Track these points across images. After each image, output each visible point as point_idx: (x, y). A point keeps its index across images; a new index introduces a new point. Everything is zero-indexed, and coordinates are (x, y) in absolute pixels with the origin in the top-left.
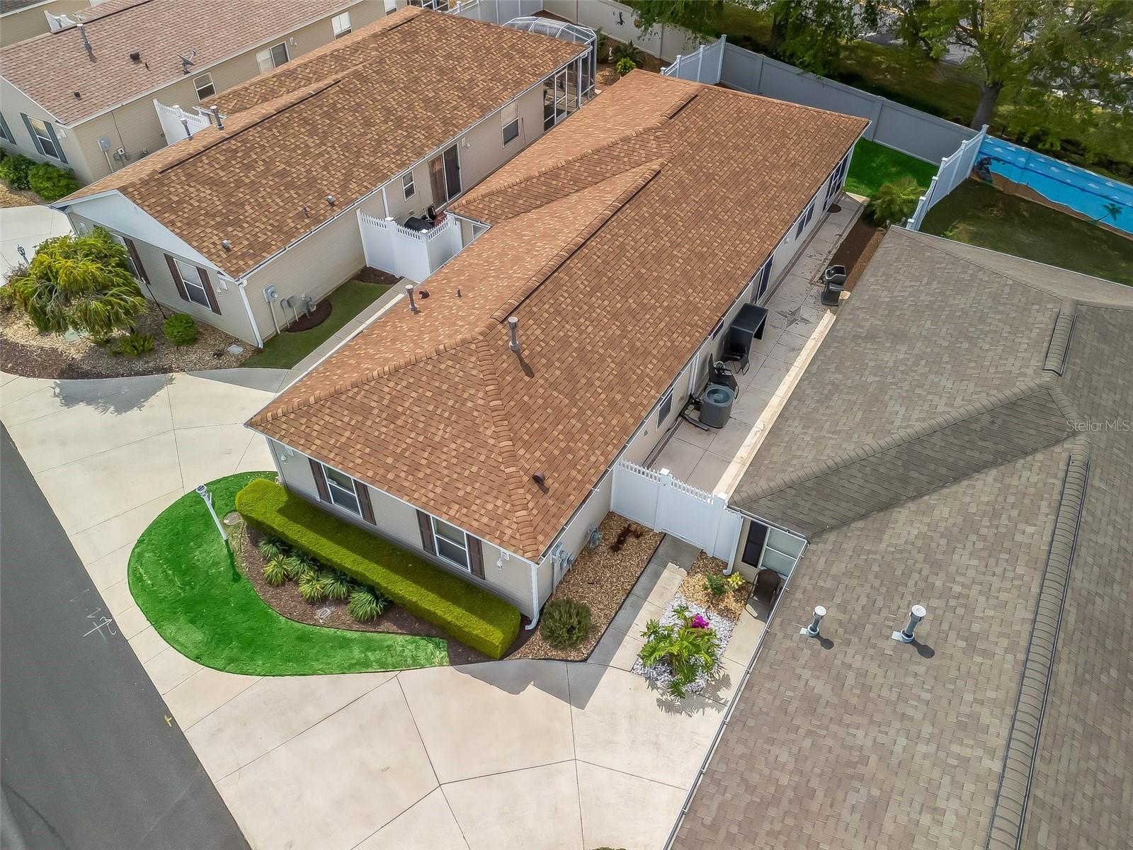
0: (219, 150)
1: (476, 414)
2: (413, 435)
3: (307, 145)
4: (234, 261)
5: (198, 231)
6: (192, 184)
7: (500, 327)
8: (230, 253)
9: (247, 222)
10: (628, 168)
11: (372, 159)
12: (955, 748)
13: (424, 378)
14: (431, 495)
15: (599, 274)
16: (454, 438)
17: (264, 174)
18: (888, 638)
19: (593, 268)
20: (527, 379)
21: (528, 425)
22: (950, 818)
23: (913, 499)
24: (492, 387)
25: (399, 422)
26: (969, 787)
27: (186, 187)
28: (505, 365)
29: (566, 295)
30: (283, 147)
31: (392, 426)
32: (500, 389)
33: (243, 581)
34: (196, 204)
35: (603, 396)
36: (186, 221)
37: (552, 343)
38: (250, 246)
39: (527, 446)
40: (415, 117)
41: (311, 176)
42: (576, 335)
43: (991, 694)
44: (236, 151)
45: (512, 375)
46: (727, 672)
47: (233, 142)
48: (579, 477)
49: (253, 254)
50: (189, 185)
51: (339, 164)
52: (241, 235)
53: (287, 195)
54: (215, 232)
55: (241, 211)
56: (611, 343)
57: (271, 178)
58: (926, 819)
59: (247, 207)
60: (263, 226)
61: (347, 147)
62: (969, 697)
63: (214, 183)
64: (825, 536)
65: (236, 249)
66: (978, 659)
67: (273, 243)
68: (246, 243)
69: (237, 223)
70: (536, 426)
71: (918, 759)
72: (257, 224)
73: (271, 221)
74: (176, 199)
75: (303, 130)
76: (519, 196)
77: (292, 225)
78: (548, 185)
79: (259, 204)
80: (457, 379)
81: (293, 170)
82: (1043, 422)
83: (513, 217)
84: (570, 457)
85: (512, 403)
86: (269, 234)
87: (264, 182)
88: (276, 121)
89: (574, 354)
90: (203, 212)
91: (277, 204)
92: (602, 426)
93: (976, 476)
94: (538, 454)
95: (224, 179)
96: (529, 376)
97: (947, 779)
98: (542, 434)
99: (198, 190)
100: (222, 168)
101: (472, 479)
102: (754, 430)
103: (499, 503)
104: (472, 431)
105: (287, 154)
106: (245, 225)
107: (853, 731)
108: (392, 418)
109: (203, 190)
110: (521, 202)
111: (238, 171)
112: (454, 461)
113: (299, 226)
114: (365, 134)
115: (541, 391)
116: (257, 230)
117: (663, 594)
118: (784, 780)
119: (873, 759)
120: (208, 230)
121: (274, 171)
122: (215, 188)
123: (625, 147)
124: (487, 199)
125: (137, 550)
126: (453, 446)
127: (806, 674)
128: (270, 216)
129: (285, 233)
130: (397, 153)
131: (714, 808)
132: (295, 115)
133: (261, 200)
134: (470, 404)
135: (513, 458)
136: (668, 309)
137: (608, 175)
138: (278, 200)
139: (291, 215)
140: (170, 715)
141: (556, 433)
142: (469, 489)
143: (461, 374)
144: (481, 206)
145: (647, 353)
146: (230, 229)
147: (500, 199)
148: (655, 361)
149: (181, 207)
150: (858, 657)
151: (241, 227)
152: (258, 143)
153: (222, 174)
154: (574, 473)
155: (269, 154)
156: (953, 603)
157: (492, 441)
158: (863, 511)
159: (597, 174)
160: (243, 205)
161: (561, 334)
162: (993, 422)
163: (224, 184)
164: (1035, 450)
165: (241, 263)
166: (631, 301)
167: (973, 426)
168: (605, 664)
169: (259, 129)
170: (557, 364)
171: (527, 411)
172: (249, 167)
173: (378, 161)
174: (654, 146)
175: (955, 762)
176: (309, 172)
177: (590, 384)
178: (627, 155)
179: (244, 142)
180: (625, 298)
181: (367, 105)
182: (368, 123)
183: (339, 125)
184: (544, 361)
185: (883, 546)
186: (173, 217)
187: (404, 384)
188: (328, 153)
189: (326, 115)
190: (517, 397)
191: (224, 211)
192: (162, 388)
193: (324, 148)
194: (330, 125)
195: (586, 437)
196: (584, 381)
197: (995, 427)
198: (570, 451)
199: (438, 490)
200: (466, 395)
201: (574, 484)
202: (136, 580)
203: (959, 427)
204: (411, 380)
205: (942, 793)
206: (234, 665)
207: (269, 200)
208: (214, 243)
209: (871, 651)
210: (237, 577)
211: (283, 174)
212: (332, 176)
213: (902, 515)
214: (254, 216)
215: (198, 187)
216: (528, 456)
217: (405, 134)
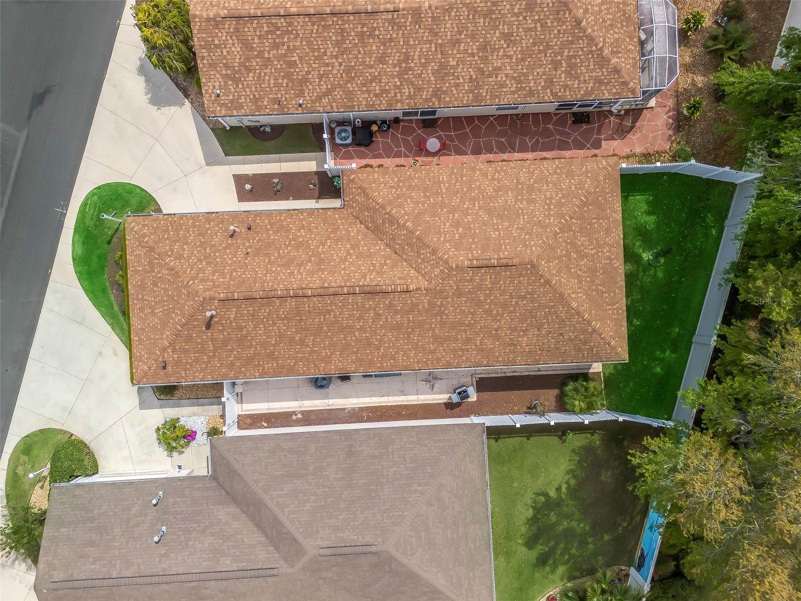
0: (268, 21)
1: (171, 321)
2: (153, 299)
3: (325, 52)
4: (216, 105)
5: (212, 73)
6: (234, 38)
7: (216, 301)
8: (219, 99)
9: (243, 85)
10: (414, 266)
11: (356, 89)
12: (118, 562)
13: (175, 286)
14: (136, 325)
15: (298, 313)
16: (159, 319)
17: (279, 58)
18: (162, 526)
19: (299, 309)
20: (204, 329)
21: (183, 344)
22: (93, 566)
23: (242, 511)
24: (184, 321)
25: (155, 288)
26: (105, 570)
27: (229, 38)
28: (200, 317)
29: (267, 311)
30: (309, 43)
31: (152, 286)
32: (186, 324)
33: (110, 246)
34: (225, 53)
35: (231, 359)
36: (210, 61)
37: (234, 324)
38: (232, 101)
39: (174, 351)
40: (420, 75)
41: (307, 77)
42: (250, 329)
43: (142, 568)
44: (278, 29)
45: (199, 323)
46: (185, 451)
47: (282, 20)
48: (183, 375)
49: (229, 108)
50: (231, 37)
51: (332, 79)
52: (233, 90)
53: (280, 81)
54: (221, 80)
55: (245, 75)
56: (264, 344)
57: (281, 62)
58: (91, 560)
59: (251, 75)
60: (249, 93)
61: (349, 70)
62: (140, 561)
63: (247, 45)
64: (214, 481)
65: (222, 98)
66: (157, 560)
67: (245, 108)
68: (231, 97)
69: (237, 81)
70: (187, 347)
71: (113, 551)
72: (247, 90)
73: (256, 93)
74: (217, 42)
75: (334, 38)
76: (368, 210)
77: (265, 103)
78: (384, 223)
79: (259, 77)
80: (181, 301)
81: (300, 66)
82: (293, 554)
83: (354, 216)
84: (188, 366)
85: (186, 332)
86: (248, 100)
87: (276, 63)
88: (323, 19)
89: (239, 336)
90: (225, 61)
91: (269, 84)
92: (216, 368)
93: (261, 532)
94: (175, 356)
95: (255, 45)
96: (206, 328)
97: (106, 562)
98: (186, 351)
99: (233, 44)
100: (260, 37)
101: (149, 338)
102: (326, 401)
103: (146, 356)
104: (165, 324)
105: (307, 50)
106: (240, 86)
107: (119, 527)
108: (155, 285)
109: (236, 45)
110: (366, 214)
111: (267, 44)
112: (152, 325)
113: (268, 107)
114: (371, 67)
115: (205, 337)
116: (244, 93)
117: (205, 411)
118: (95, 511)
119: (109, 537)
120: (218, 76)
121: (288, 59)
122: (244, 49)
123: (428, 255)
124: (359, 190)
125: (95, 191)
126: (156, 320)
127: (140, 502)
128: (259, 89)
129: (257, 106)
130: (376, 95)
131: (81, 493)
132: (340, 22)
133: (263, 74)
134: (174, 315)
135: (164, 350)
136: (313, 352)
137: (404, 257)
138: (272, 81)
139: (271, 96)
140: (51, 270)
141: (192, 355)
142: (145, 339)
143: (184, 302)
144: (354, 190)
145: (276, 359)
146: (230, 83)
147: (363, 199)
148: (275, 365)
149: (215, 50)
150: (151, 518)
151: (237, 86)
152: (297, 31)
153: (256, 41)
154: (183, 372)
155: (296, 44)
156: (183, 543)
157: (165, 336)
158: (230, 492)
159: (402, 248)
160: (250, 71)
161: (243, 324)
162: (285, 534)
163: (252, 49)
164: (279, 553)
165: (218, 108)
166: (299, 335)
167: (280, 526)
168: (161, 407)
169: (307, 19)
170: (225, 333)
171: (189, 339)
172: (276, 46)
173: (359, 92)
174: (436, 273)
175: (113, 563)
176: (308, 73)
177: (232, 350)
178: (423, 261)
179: (290, 24)
180: (297, 332)
181: (397, 44)
182: (382, 60)
183: (361, 49)
184: (221, 328)
185: (212, 507)
186: (206, 54)
187: (169, 278)
188: (333, 67)
189: (361, 35)
190: (191, 332)
191: (237, 69)
192: (176, 106)
193: (334, 60)
194: (356, 45)
195: (204, 366)
196: (229, 348)
197: (284, 535)
198: (191, 365)
199: (139, 327)
200: (176, 311)
201: (179, 375)
202: (85, 204)
203: (277, 521)
204: (172, 280)
205: (102, 562)
206: (80, 275)
207: (267, 78)
208: (214, 87)
209: (154, 521)
210: (109, 243)
211: (292, 64)
212: (319, 85)
213: (233, 509)
214: (250, 83)
215: (236, 42)
216: (171, 353)
217: (398, 83)
